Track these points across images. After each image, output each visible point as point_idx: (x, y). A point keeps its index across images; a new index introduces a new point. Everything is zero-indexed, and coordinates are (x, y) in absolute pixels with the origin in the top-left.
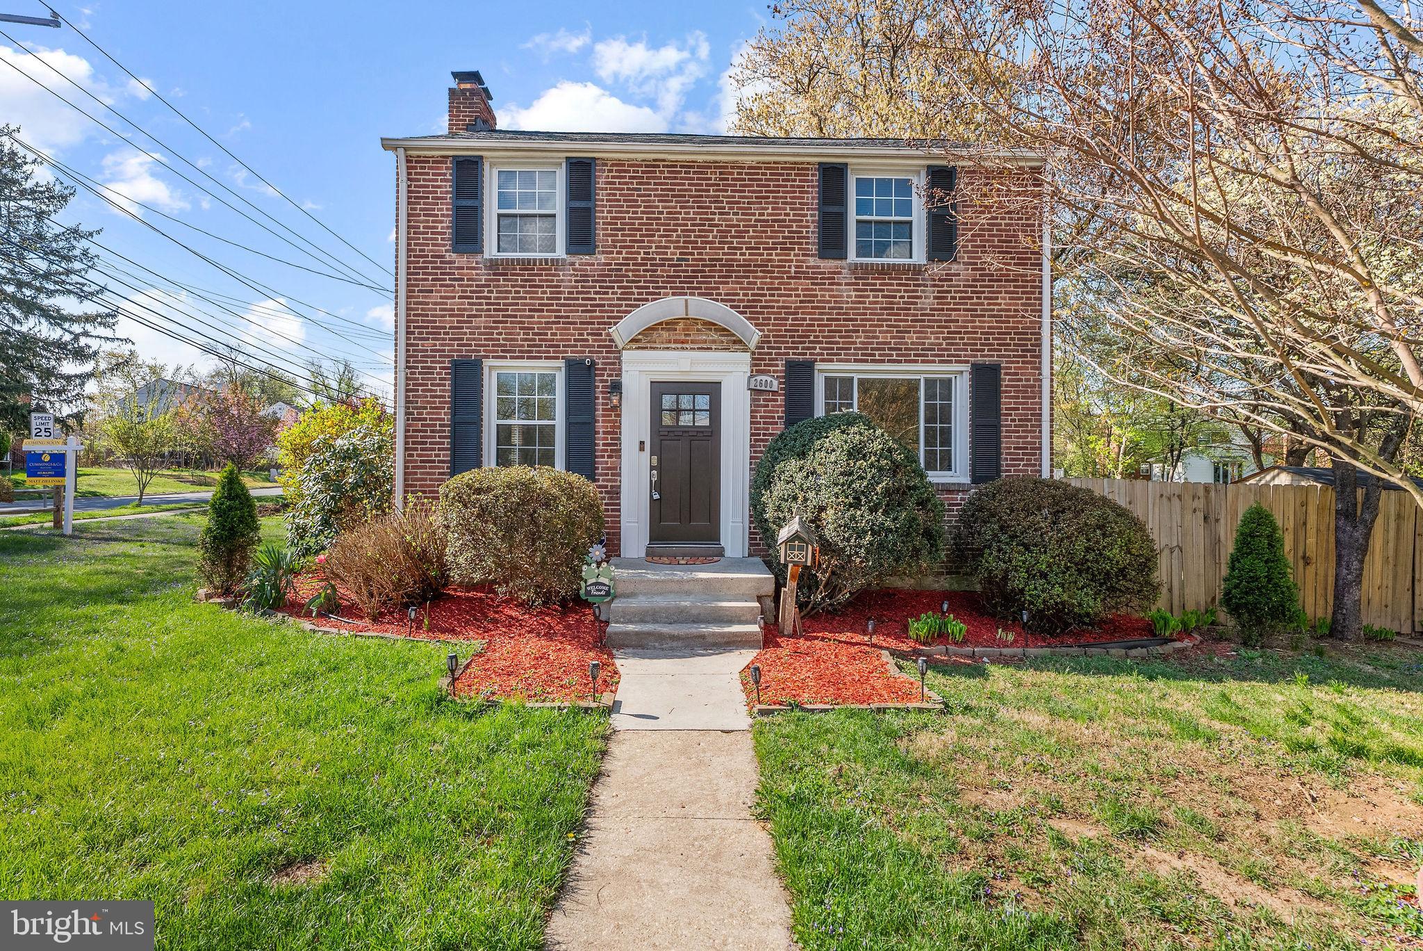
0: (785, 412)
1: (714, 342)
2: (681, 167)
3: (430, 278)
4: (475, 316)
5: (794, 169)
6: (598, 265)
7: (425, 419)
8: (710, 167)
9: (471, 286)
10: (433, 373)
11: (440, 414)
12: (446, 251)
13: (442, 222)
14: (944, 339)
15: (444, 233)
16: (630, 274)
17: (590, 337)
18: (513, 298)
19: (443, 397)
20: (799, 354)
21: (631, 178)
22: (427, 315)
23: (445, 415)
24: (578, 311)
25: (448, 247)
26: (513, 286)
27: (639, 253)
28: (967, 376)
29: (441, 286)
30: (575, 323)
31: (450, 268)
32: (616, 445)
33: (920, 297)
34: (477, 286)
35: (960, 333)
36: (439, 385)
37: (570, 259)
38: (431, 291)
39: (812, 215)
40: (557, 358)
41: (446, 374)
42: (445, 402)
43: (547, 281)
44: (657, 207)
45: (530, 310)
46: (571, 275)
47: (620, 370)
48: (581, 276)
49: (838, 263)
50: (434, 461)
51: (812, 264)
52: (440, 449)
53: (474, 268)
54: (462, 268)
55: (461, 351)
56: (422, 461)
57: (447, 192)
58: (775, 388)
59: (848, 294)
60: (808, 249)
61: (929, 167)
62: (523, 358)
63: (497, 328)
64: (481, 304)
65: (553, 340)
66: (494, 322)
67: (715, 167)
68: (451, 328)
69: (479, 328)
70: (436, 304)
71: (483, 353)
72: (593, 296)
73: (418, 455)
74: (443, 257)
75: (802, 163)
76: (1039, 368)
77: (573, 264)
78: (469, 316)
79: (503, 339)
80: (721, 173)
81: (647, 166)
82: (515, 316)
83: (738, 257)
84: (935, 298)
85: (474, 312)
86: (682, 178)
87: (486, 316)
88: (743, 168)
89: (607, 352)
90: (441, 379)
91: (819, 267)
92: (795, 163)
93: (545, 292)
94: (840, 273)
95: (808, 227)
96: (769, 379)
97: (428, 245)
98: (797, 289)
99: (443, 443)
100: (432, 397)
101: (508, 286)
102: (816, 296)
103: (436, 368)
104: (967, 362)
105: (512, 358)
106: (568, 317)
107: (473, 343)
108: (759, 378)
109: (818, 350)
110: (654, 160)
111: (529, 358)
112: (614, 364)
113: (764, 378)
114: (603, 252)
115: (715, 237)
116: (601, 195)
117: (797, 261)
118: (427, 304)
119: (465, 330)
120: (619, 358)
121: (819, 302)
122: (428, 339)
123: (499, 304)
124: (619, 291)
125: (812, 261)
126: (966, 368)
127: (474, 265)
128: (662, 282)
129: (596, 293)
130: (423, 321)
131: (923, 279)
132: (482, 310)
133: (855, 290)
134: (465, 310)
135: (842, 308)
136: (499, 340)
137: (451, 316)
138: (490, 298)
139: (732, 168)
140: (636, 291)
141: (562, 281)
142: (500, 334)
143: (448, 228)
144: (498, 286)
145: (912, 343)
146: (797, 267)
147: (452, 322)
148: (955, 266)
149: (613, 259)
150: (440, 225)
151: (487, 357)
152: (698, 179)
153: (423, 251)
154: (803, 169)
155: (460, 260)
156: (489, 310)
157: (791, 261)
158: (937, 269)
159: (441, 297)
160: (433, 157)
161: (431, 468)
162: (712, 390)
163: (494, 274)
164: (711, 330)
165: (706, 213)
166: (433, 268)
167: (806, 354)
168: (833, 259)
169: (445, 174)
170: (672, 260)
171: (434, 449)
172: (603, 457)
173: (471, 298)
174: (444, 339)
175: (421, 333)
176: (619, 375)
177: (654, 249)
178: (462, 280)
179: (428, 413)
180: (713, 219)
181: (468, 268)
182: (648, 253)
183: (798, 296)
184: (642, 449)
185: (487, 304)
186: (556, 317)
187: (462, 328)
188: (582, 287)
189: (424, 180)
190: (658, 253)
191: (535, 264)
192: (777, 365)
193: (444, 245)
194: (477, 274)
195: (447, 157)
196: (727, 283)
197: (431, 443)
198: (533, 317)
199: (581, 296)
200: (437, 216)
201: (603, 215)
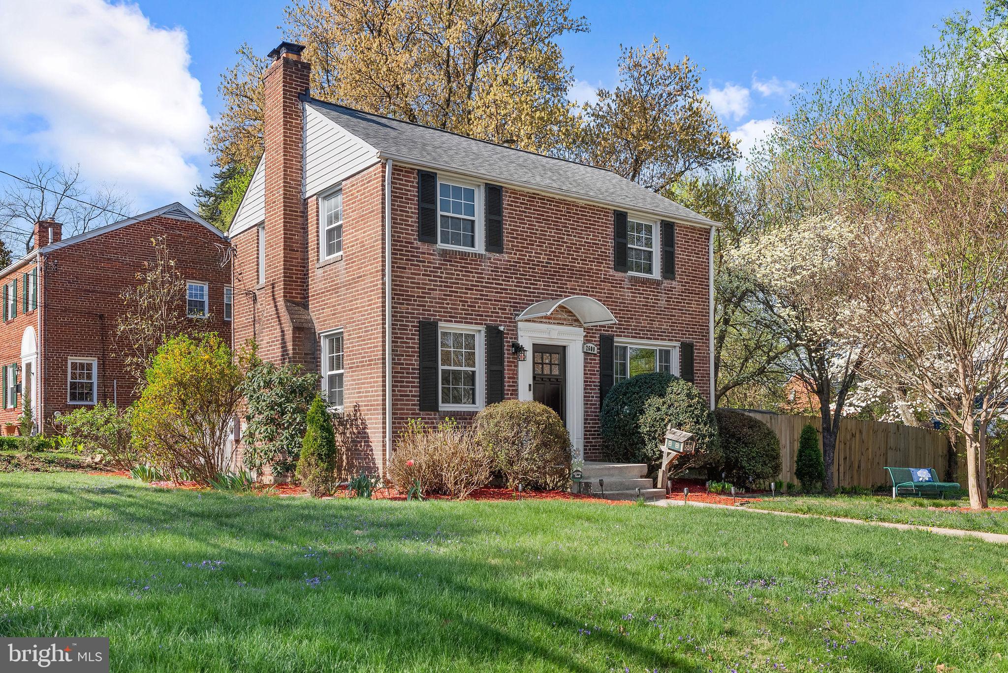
0: (600, 367)
1: (565, 319)
2: (548, 200)
3: (405, 258)
4: (433, 290)
5: (602, 211)
6: (504, 261)
7: (402, 364)
8: (562, 204)
9: (430, 267)
10: (407, 330)
11: (411, 360)
12: (415, 239)
13: (411, 217)
14: (670, 326)
15: (413, 226)
16: (521, 269)
17: (500, 311)
18: (456, 279)
19: (414, 348)
20: (606, 331)
21: (521, 203)
22: (403, 286)
23: (415, 361)
24: (493, 292)
25: (415, 237)
26: (455, 270)
27: (526, 256)
28: (678, 349)
29: (412, 265)
30: (491, 300)
31: (417, 252)
32: (514, 386)
33: (659, 300)
34: (434, 267)
35: (676, 323)
36: (411, 339)
37: (488, 255)
38: (405, 268)
39: (611, 243)
40: (481, 324)
41: (415, 331)
42: (415, 352)
43: (475, 269)
44: (535, 226)
45: (466, 289)
46: (489, 266)
47: (517, 334)
48: (495, 267)
49: (623, 274)
50: (408, 396)
51: (611, 274)
52: (412, 387)
53: (431, 254)
54: (424, 253)
55: (424, 314)
56: (401, 396)
57: (414, 196)
58: (595, 352)
59: (628, 294)
60: (609, 264)
61: (662, 221)
62: (461, 322)
63: (446, 300)
64: (436, 281)
65: (478, 311)
66: (445, 295)
67: (565, 204)
68: (418, 297)
69: (435, 298)
70: (408, 278)
71: (438, 317)
72: (501, 282)
73: (399, 391)
74: (412, 243)
75: (606, 209)
76: (708, 347)
77: (490, 259)
78: (429, 289)
79: (451, 308)
80: (567, 208)
81: (530, 197)
82: (457, 292)
83: (576, 265)
84: (666, 301)
85: (432, 287)
86: (548, 208)
87: (440, 290)
88: (578, 207)
89: (510, 322)
90: (412, 334)
91: (614, 276)
92: (603, 208)
93: (474, 277)
94: (624, 281)
95: (609, 250)
96: (593, 346)
97: (402, 233)
98: (604, 289)
99: (414, 382)
100: (407, 347)
101: (452, 270)
102: (613, 294)
103: (408, 326)
104: (679, 341)
105: (456, 322)
106: (487, 296)
107: (432, 309)
108: (588, 345)
109: (615, 329)
110: (534, 194)
111: (466, 323)
112: (513, 330)
113: (591, 345)
114: (507, 253)
115: (565, 250)
116: (505, 213)
117: (605, 271)
118: (403, 277)
119: (426, 299)
120: (516, 327)
121: (615, 298)
122: (403, 304)
123: (447, 282)
124: (516, 280)
125: (612, 272)
126: (678, 344)
127: (432, 252)
128: (539, 277)
129: (503, 280)
130: (400, 290)
131: (661, 289)
132: (437, 286)
133: (632, 293)
134: (426, 284)
135: (625, 303)
136: (447, 308)
137: (418, 288)
138: (441, 277)
139: (573, 206)
140: (524, 281)
141: (484, 270)
142: (448, 304)
143: (415, 222)
144: (446, 269)
145: (657, 328)
146: (605, 275)
147: (419, 292)
148: (674, 283)
149: (512, 258)
150: (410, 220)
151: (441, 320)
152: (556, 210)
153: (399, 237)
154: (607, 212)
155: (424, 247)
156: (441, 286)
157: (602, 270)
158: (666, 284)
159: (412, 274)
160: (405, 168)
161: (407, 400)
162: (561, 351)
163: (444, 260)
164: (563, 311)
165: (560, 234)
166: (406, 251)
167: (609, 331)
168: (621, 272)
169: (413, 182)
170: (543, 262)
171: (408, 387)
172: (508, 394)
173: (430, 276)
174: (414, 305)
175: (399, 299)
176: (516, 338)
177: (533, 254)
178: (424, 262)
179: (405, 360)
180: (563, 238)
181: (428, 254)
182: (530, 256)
183: (605, 293)
184: (530, 390)
185: (440, 282)
186: (481, 295)
187: (424, 297)
188: (495, 275)
189: (400, 184)
190: (536, 257)
191: (469, 256)
192: (595, 337)
193: (413, 235)
194: (434, 259)
195: (414, 169)
196: (571, 281)
197: (407, 382)
198: (467, 293)
199: (494, 282)
200: (408, 212)
201: (507, 226)
